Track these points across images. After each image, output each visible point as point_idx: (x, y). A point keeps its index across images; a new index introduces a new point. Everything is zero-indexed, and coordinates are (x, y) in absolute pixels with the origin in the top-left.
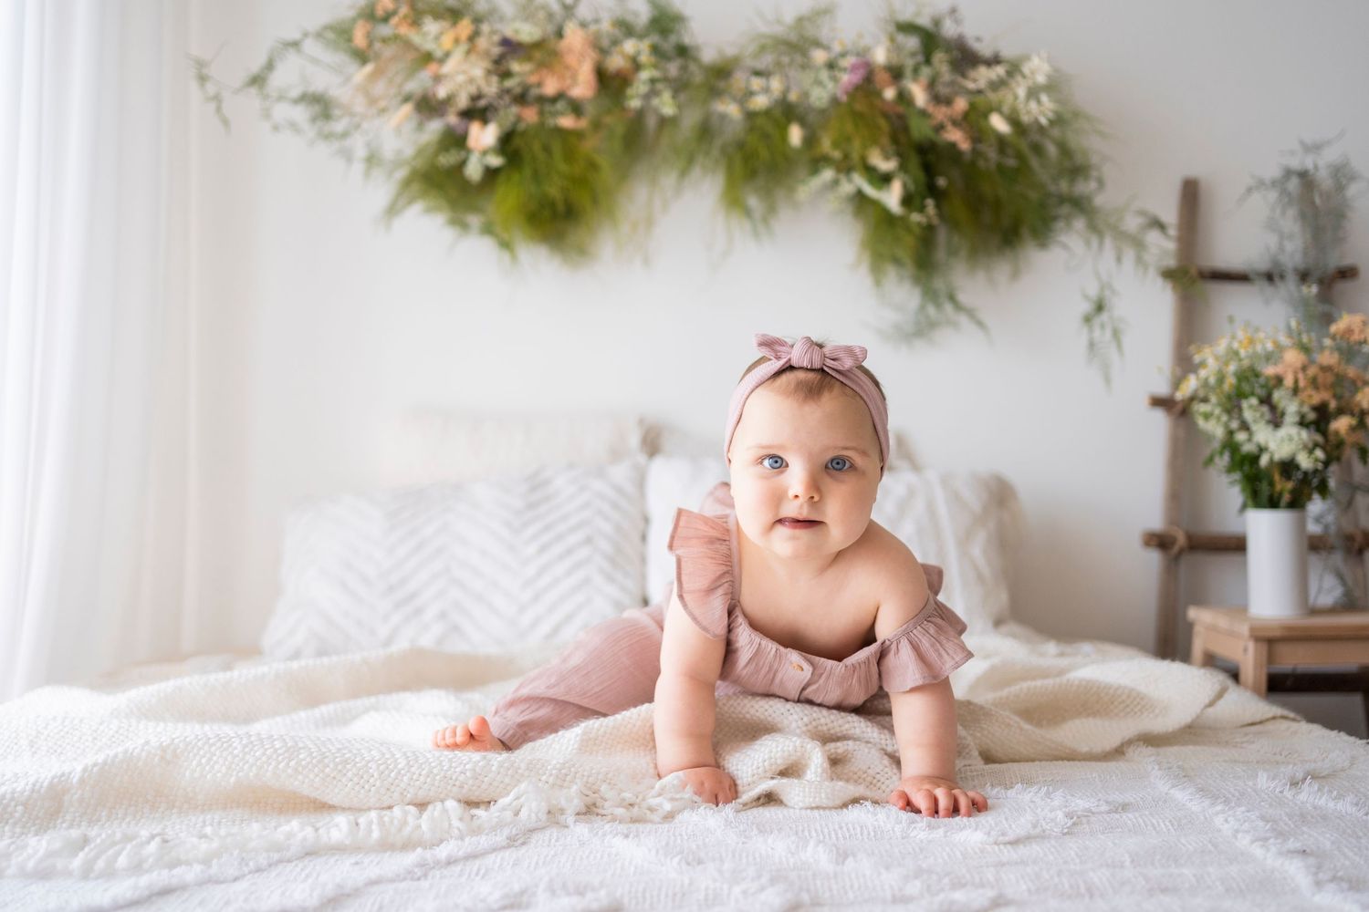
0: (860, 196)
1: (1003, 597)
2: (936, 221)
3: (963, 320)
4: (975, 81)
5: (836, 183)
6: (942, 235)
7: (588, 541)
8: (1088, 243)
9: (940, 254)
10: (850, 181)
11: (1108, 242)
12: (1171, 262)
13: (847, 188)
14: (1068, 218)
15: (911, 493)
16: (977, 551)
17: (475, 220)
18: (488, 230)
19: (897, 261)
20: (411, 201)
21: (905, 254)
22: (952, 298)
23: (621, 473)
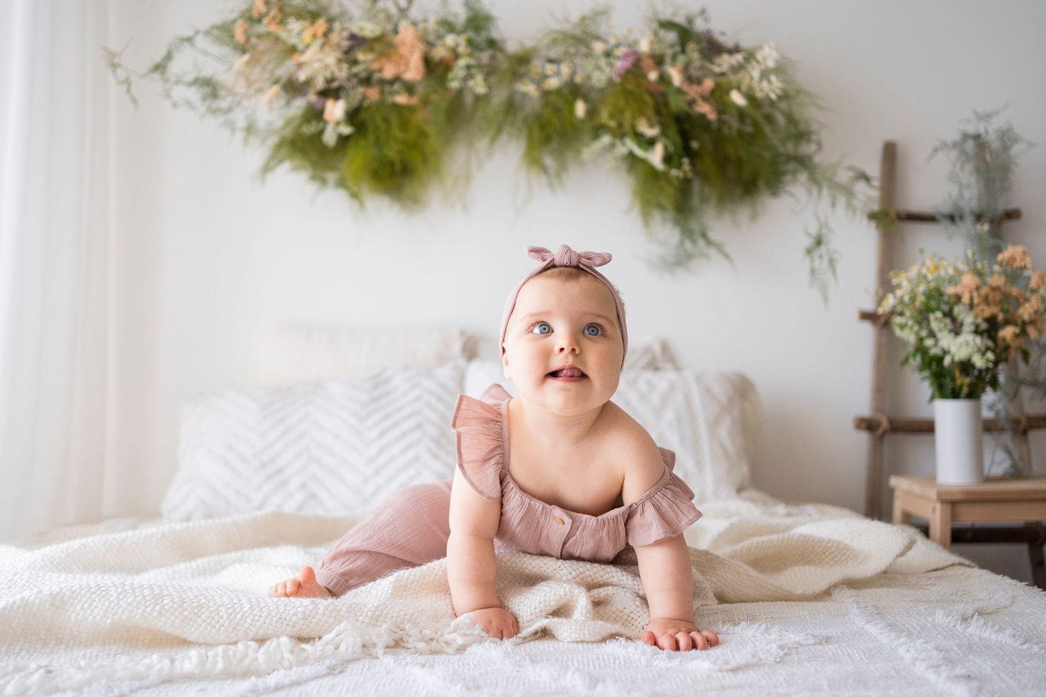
0: (631, 157)
1: (745, 469)
2: (690, 175)
3: (713, 252)
4: (720, 66)
5: (613, 146)
6: (696, 186)
7: (419, 426)
8: (809, 192)
9: (695, 201)
10: (623, 144)
11: (825, 192)
12: (876, 207)
13: (621, 150)
14: (794, 173)
15: (672, 388)
16: (723, 433)
17: (332, 177)
18: (341, 184)
19: (661, 207)
20: (281, 161)
21: (667, 202)
22: (704, 235)
23: (445, 373)
